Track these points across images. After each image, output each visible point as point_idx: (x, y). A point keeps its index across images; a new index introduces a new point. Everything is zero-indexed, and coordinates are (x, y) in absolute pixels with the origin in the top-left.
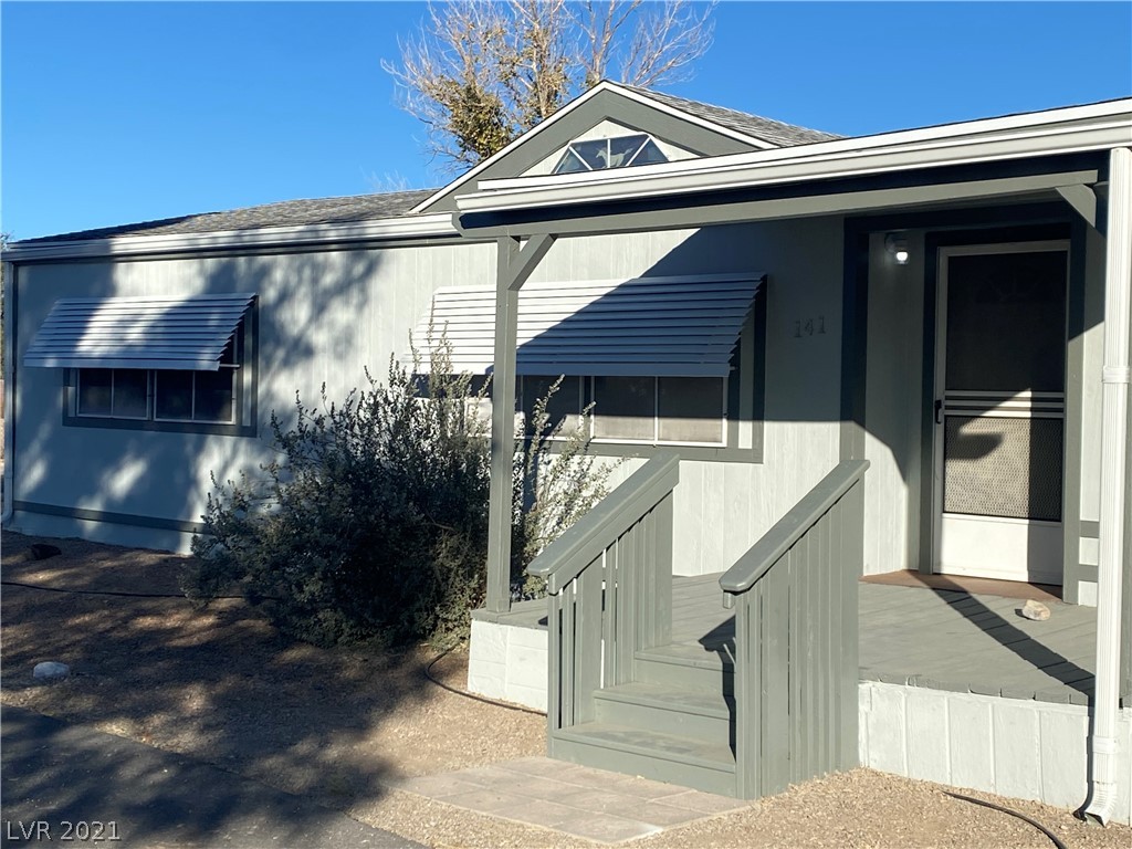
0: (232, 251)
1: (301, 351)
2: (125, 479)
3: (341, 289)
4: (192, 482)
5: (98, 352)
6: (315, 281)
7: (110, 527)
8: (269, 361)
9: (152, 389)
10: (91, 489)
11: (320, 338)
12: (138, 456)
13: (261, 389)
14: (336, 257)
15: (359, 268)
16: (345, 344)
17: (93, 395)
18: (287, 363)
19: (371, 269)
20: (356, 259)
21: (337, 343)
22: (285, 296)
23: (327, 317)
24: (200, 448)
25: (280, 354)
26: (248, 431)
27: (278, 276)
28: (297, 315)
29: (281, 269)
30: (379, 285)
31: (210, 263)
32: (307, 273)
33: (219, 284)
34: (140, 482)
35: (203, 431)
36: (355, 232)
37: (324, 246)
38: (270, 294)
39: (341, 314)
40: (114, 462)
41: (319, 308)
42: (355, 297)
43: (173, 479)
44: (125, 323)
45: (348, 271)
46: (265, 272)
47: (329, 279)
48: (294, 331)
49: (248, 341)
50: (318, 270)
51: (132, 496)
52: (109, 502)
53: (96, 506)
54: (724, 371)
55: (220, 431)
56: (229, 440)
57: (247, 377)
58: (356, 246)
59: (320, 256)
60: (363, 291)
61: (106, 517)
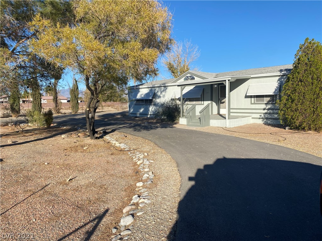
0: (152, 87)
1: (160, 97)
2: (142, 110)
3: (163, 91)
4: (149, 110)
5: (139, 98)
6: (161, 90)
7: (140, 115)
8: (156, 98)
9: (144, 101)
10: (138, 112)
11: (161, 96)
12: (143, 108)
13: (156, 101)
14: (163, 88)
15: (165, 89)
16: (164, 96)
17: (138, 102)
18: (158, 98)
19: (166, 89)
20: (165, 88)
21: (163, 96)
22: (158, 92)
23: (162, 93)
24: (149, 107)
25: (157, 97)
26: (155, 105)
27: (157, 90)
28: (159, 94)
29: (157, 89)
30: (167, 90)
31: (150, 88)
32: (160, 89)
33: (151, 91)
34: (143, 110)
35: (150, 105)
36: (165, 85)
37: (161, 87)
38: (156, 92)
39: (163, 93)
40: (140, 109)
41: (161, 93)
42: (165, 92)
43: (147, 110)
44: (141, 95)
45: (164, 89)
46: (155, 89)
47: (162, 90)
48: (159, 95)
49: (154, 96)
50: (161, 89)
51: (142, 112)
52: (140, 113)
53: (139, 113)
54: (200, 97)
55: (152, 105)
56: (152, 106)
57: (154, 100)
58: (165, 87)
59: (161, 88)
60: (166, 91)
61: (140, 114)
